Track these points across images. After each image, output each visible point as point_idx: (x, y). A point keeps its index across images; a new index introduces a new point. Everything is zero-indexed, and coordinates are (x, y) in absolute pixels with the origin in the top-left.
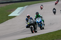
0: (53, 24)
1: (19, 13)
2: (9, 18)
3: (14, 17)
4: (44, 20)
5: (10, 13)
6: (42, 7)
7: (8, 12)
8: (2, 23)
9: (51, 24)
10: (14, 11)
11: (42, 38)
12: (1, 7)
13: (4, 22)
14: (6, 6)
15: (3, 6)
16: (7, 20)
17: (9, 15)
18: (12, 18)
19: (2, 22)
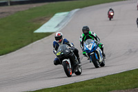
0: (135, 52)
1: (58, 25)
2: (37, 36)
3: (48, 34)
4: (102, 45)
5: (39, 27)
6: (112, 14)
7: (35, 23)
8: (21, 48)
9: (130, 51)
10: (47, 21)
11: (109, 85)
12: (19, 12)
13: (24, 46)
14: (30, 9)
15: (23, 9)
16: (32, 42)
17: (36, 29)
18: (43, 38)
19: (19, 46)
